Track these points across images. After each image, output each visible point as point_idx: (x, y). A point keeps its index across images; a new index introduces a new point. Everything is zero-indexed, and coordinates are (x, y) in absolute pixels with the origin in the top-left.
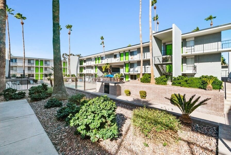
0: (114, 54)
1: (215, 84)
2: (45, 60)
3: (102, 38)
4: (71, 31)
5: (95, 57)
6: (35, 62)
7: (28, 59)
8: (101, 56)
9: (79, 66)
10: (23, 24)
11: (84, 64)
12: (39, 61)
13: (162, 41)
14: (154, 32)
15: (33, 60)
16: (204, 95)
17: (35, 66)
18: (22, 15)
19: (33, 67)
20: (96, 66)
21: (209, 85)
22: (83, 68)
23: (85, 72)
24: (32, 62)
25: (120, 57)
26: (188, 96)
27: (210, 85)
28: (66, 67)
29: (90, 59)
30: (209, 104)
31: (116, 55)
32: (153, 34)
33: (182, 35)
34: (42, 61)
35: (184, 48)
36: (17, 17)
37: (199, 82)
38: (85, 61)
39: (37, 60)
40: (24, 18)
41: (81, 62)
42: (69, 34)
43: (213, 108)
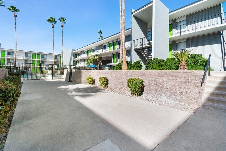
0: (104, 45)
1: (197, 65)
2: (42, 54)
3: (100, 32)
4: (64, 24)
5: (87, 50)
6: (32, 56)
7: (25, 52)
8: (92, 48)
9: (73, 59)
10: (16, 16)
11: (79, 58)
12: (36, 54)
13: (148, 24)
14: (133, 11)
15: (30, 53)
16: (171, 78)
17: (31, 59)
18: (15, 7)
19: (30, 60)
20: (87, 59)
21: (182, 63)
22: (77, 62)
23: (79, 65)
24: (29, 55)
25: (109, 47)
26: (151, 81)
27: (184, 63)
28: (60, 61)
29: (83, 52)
30: (178, 91)
31: (105, 45)
32: (133, 13)
33: (169, 13)
34: (39, 54)
35: (174, 31)
36: (10, 10)
37: (175, 64)
38: (79, 55)
39: (34, 54)
40: (17, 11)
41: (76, 55)
42: (62, 26)
43: (183, 98)
